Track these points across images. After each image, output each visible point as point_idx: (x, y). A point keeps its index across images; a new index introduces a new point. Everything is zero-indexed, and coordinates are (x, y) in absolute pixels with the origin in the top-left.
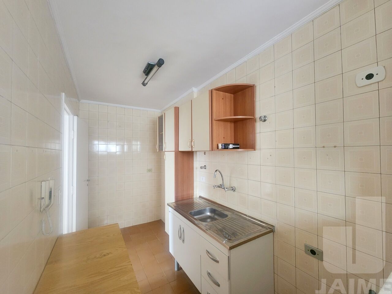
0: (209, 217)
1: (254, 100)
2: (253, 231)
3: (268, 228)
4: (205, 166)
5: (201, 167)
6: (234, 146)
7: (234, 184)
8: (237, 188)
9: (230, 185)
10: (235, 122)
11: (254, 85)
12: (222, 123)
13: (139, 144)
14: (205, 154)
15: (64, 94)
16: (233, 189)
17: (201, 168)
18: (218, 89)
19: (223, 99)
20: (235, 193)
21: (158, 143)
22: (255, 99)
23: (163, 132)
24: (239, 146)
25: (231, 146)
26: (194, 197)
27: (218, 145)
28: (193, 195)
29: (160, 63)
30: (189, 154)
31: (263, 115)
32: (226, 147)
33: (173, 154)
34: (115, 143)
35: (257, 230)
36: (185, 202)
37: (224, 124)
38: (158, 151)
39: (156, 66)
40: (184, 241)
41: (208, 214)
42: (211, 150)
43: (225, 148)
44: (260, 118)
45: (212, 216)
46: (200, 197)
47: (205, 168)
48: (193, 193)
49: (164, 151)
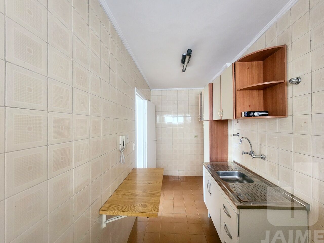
0: (237, 180)
1: (285, 61)
2: (275, 202)
3: (299, 204)
4: (238, 133)
5: (233, 134)
6: (260, 114)
7: (265, 152)
8: (267, 157)
9: (260, 152)
10: (264, 88)
11: (284, 45)
12: (248, 92)
13: (190, 116)
14: (238, 123)
15: (136, 88)
16: (263, 157)
17: (234, 136)
18: (242, 60)
19: (248, 68)
20: (265, 161)
21: (200, 115)
22: (287, 60)
23: (202, 105)
24: (267, 114)
25: (256, 114)
26: (229, 161)
27: (242, 113)
28: (227, 159)
29: (189, 53)
30: (224, 123)
31: (295, 76)
32: (250, 114)
33: (208, 122)
34: (171, 116)
35: (283, 202)
36: (219, 163)
37: (250, 93)
38: (200, 121)
39: (187, 56)
40: (211, 194)
41: (237, 177)
42: (235, 118)
43: (248, 116)
44: (291, 80)
45: (240, 180)
46: (234, 162)
47: (238, 136)
48: (228, 157)
49: (203, 120)
